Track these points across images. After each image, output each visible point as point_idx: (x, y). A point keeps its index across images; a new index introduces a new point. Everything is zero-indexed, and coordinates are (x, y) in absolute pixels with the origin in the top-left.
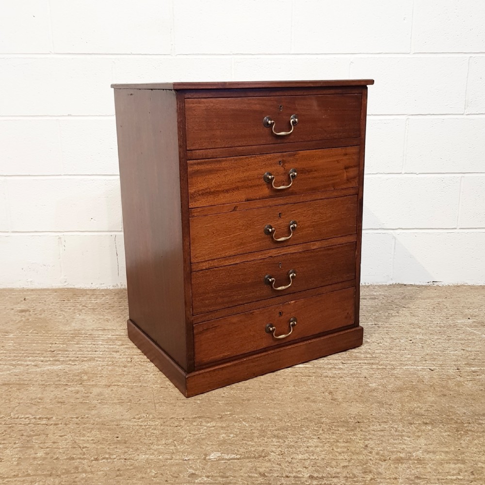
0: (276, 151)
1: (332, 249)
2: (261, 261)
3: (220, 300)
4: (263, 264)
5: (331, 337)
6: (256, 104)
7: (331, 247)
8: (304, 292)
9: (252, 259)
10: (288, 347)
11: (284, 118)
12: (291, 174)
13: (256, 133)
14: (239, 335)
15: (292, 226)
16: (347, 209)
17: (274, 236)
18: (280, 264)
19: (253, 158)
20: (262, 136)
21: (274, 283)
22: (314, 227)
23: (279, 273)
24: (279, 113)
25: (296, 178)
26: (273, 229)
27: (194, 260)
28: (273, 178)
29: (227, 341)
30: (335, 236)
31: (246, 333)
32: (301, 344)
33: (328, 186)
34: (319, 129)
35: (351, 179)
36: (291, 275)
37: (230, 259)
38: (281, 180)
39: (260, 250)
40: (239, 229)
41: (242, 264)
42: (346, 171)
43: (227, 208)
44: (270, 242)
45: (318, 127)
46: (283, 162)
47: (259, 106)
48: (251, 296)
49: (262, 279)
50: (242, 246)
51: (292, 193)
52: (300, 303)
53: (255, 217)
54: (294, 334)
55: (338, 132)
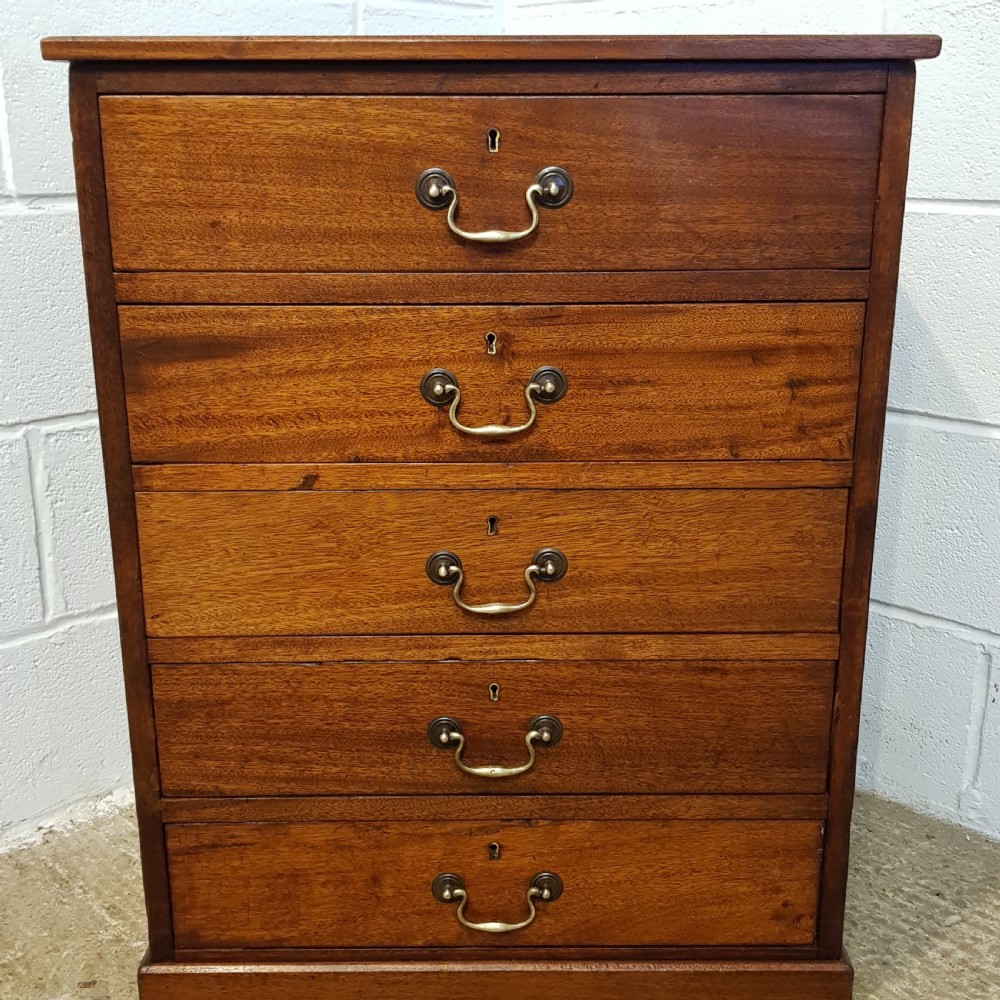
0: (473, 298)
1: (724, 673)
2: (416, 667)
3: (258, 768)
4: (423, 678)
5: (704, 973)
6: (385, 123)
7: (717, 665)
8: (595, 800)
9: (378, 655)
10: (519, 967)
11: (507, 178)
12: (532, 386)
13: (388, 226)
14: (331, 889)
15: (533, 568)
16: (800, 539)
17: (460, 592)
18: (494, 688)
19: (375, 317)
20: (411, 237)
21: (459, 750)
22: (640, 583)
23: (488, 717)
24: (485, 161)
25: (562, 403)
26: (454, 568)
27: (154, 627)
28: (452, 392)
29: (287, 896)
30: (737, 628)
31: (360, 885)
32: (577, 967)
33: (706, 444)
34: (667, 228)
35: (818, 426)
36: (533, 734)
37: (294, 644)
38: (493, 402)
39: (412, 632)
40: (329, 552)
41: (341, 667)
42: (794, 397)
43: (275, 477)
44: (450, 611)
45: (663, 220)
46: (506, 339)
47: (395, 128)
48: (374, 772)
49: (422, 728)
50: (339, 611)
51: (542, 455)
52: (574, 831)
53: (387, 518)
54: (551, 928)
55: (759, 243)
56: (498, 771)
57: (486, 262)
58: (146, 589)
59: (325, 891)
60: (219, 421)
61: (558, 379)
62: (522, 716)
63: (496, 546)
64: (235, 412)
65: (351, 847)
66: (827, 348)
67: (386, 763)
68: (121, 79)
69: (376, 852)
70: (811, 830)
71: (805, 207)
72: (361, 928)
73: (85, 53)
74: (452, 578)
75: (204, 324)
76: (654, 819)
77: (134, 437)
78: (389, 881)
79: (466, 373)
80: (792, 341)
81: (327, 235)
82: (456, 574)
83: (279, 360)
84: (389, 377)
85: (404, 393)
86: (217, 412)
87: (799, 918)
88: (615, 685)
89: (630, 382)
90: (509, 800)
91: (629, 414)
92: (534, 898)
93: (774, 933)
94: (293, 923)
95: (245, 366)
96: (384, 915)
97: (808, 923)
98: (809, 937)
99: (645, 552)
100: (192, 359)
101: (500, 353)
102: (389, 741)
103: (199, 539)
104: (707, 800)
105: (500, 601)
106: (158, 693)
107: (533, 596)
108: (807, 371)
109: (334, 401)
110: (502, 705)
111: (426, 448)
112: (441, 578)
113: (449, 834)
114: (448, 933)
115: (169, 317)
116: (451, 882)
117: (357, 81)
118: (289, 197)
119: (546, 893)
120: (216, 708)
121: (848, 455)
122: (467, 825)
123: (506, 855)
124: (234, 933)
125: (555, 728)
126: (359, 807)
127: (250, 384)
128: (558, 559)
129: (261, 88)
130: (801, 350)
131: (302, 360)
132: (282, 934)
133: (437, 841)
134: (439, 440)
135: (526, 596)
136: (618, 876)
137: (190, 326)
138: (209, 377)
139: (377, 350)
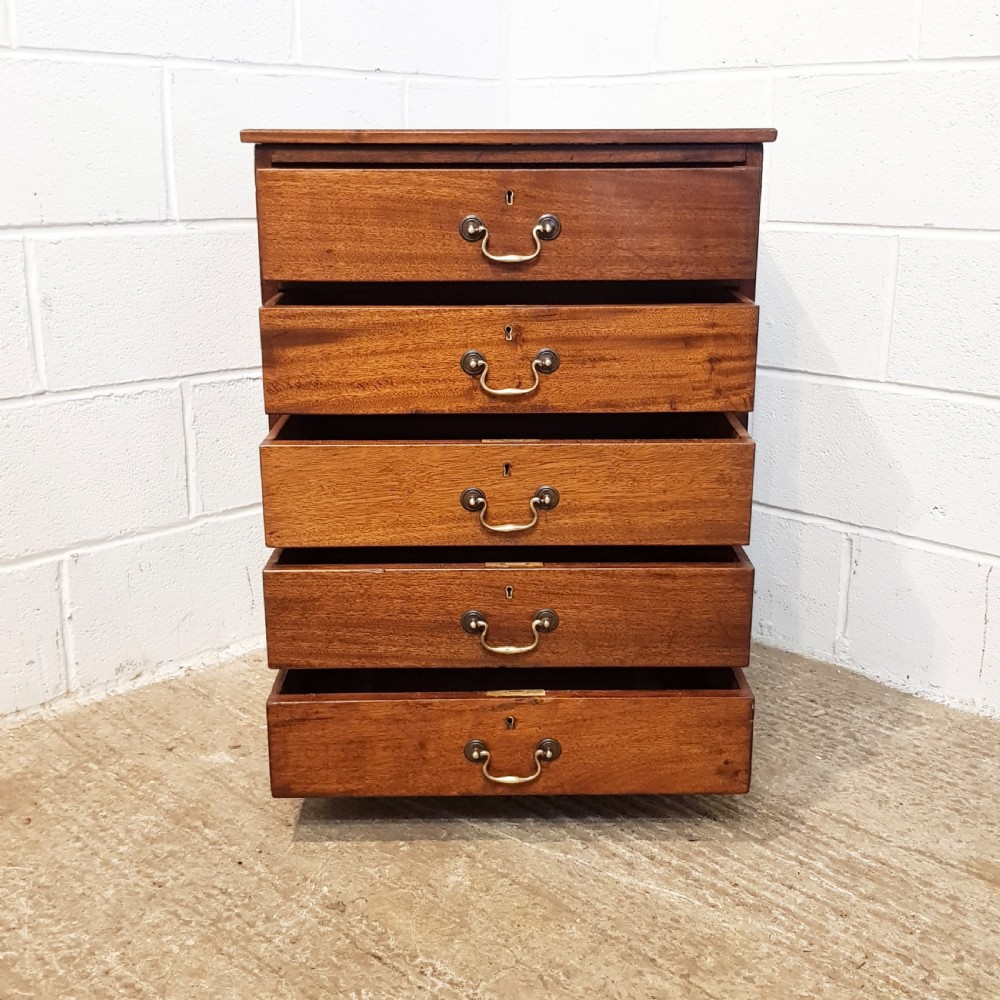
1: (675, 577)
3: (338, 648)
4: (458, 581)
6: (440, 187)
7: (669, 572)
11: (518, 221)
12: (537, 361)
13: (441, 252)
14: (390, 753)
15: (536, 499)
16: (721, 479)
17: (485, 517)
18: (509, 590)
19: (431, 315)
20: (456, 260)
21: (484, 633)
22: (610, 510)
24: (504, 210)
25: (556, 373)
26: (481, 500)
27: (271, 540)
28: (483, 366)
29: (357, 758)
31: (411, 749)
33: (655, 401)
34: (623, 253)
35: (729, 389)
36: (537, 622)
38: (510, 373)
40: (393, 489)
42: (713, 369)
44: (478, 530)
45: (620, 248)
46: (518, 329)
47: (447, 190)
48: (423, 651)
49: (457, 619)
50: (399, 529)
52: (569, 707)
53: (434, 464)
54: (551, 781)
55: (682, 263)
56: (513, 650)
57: (505, 275)
59: (385, 754)
60: (325, 386)
61: (554, 358)
62: (530, 609)
63: (508, 484)
64: (336, 379)
65: (404, 721)
66: (735, 336)
67: (430, 645)
69: (423, 724)
70: (744, 706)
71: (711, 240)
72: (412, 782)
74: (479, 507)
75: (316, 321)
77: (267, 396)
78: (432, 746)
79: (491, 353)
80: (711, 331)
81: (402, 258)
82: (482, 504)
83: (366, 344)
84: (440, 356)
85: (450, 366)
86: (323, 379)
87: (736, 773)
88: (597, 587)
89: (603, 359)
91: (601, 380)
92: (540, 758)
93: (720, 783)
94: (361, 778)
95: (343, 349)
96: (428, 771)
97: (743, 776)
98: (744, 788)
99: (613, 489)
100: (307, 344)
101: (515, 340)
102: (435, 628)
103: (303, 478)
105: (512, 523)
107: (536, 519)
108: (721, 352)
109: (402, 372)
110: (515, 601)
111: (464, 405)
112: (471, 506)
113: (477, 710)
114: (476, 785)
115: (293, 316)
116: (477, 746)
118: (377, 234)
119: (549, 754)
120: (309, 603)
123: (519, 726)
124: (317, 786)
125: (553, 618)
127: (346, 361)
128: (554, 494)
130: (717, 337)
131: (382, 345)
132: (352, 787)
133: (469, 716)
134: (472, 399)
135: (529, 519)
136: (603, 742)
137: (307, 321)
138: (318, 356)
139: (432, 338)
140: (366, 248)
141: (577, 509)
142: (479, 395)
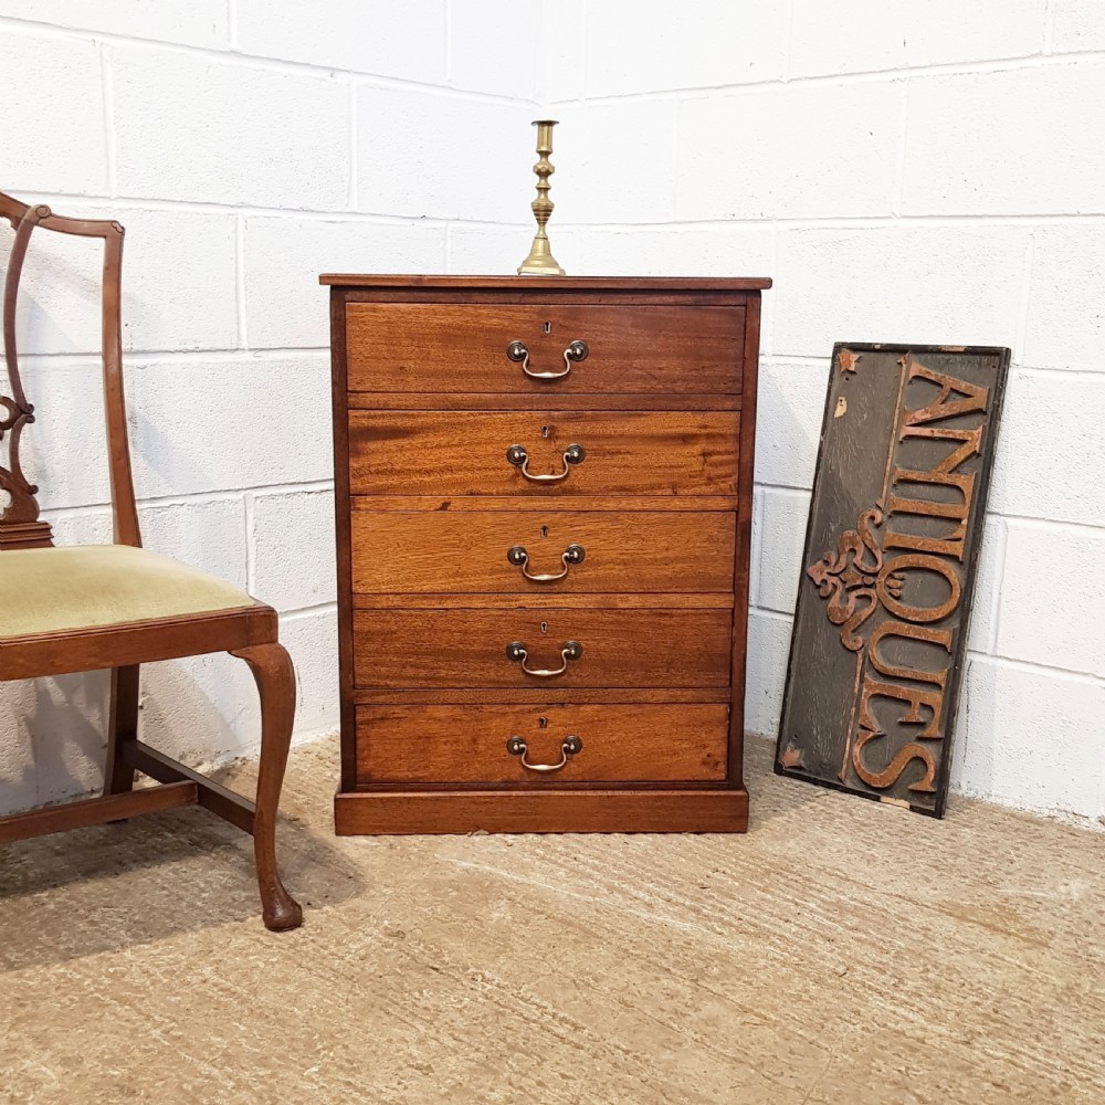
0: (535, 407)
1: (672, 616)
2: (500, 612)
3: (410, 671)
4: (504, 618)
6: (492, 318)
7: (668, 611)
8: (601, 691)
9: (479, 605)
10: (557, 793)
11: (554, 346)
12: (567, 454)
13: (492, 369)
14: (449, 745)
15: (567, 554)
16: (710, 539)
17: (526, 569)
18: (544, 625)
19: (483, 417)
20: (504, 375)
21: (524, 660)
22: (625, 564)
23: (541, 643)
24: (543, 337)
25: (582, 463)
26: (523, 554)
27: (356, 588)
28: (524, 457)
29: (424, 751)
30: (679, 590)
31: (465, 743)
32: (589, 793)
33: (660, 487)
34: (637, 372)
35: (718, 477)
36: (565, 651)
37: (433, 598)
38: (545, 463)
39: (498, 592)
40: (453, 545)
41: (458, 612)
42: (705, 461)
43: (427, 503)
44: (521, 579)
45: (635, 368)
46: (553, 429)
47: (497, 321)
48: (476, 675)
49: (503, 649)
50: (459, 579)
51: (571, 492)
52: (587, 709)
53: (487, 526)
54: (574, 769)
55: (684, 380)
56: (546, 672)
57: (543, 388)
58: (353, 566)
59: (445, 747)
60: (399, 472)
61: (581, 451)
62: (560, 641)
63: (545, 542)
64: (408, 467)
65: (461, 720)
66: (722, 436)
67: (482, 669)
68: (358, 294)
69: (475, 723)
70: (721, 710)
71: (708, 362)
72: (465, 771)
73: (342, 282)
74: (522, 560)
75: (393, 420)
76: (634, 703)
77: (352, 481)
78: (482, 741)
79: (531, 447)
80: (703, 431)
81: (460, 374)
82: (524, 558)
83: (433, 439)
84: (490, 449)
85: (498, 456)
86: (397, 467)
87: (717, 764)
88: (612, 623)
89: (619, 453)
90: (551, 691)
91: (618, 469)
92: (566, 750)
93: (704, 773)
94: (426, 767)
95: (413, 442)
96: (479, 762)
97: (722, 767)
98: (723, 776)
99: (627, 546)
100: (385, 439)
101: (549, 437)
102: (483, 656)
103: (384, 537)
104: (663, 691)
105: (547, 573)
106: (355, 627)
107: (566, 570)
108: (711, 448)
109: (460, 462)
111: (509, 488)
112: (516, 560)
113: (517, 712)
114: (515, 772)
115: (375, 417)
116: (517, 741)
117: (477, 297)
118: (441, 355)
119: (572, 747)
120: (388, 635)
121: (735, 493)
122: (526, 707)
123: (549, 725)
124: (391, 773)
125: (578, 647)
126: (467, 696)
127: (416, 452)
128: (581, 551)
129: (429, 300)
130: (709, 436)
131: (444, 440)
132: (419, 774)
133: (510, 717)
134: (516, 484)
135: (562, 570)
136: (614, 738)
137: (385, 420)
138: (394, 448)
139: (484, 434)
140: (432, 366)
141: (599, 563)
142: (521, 481)
